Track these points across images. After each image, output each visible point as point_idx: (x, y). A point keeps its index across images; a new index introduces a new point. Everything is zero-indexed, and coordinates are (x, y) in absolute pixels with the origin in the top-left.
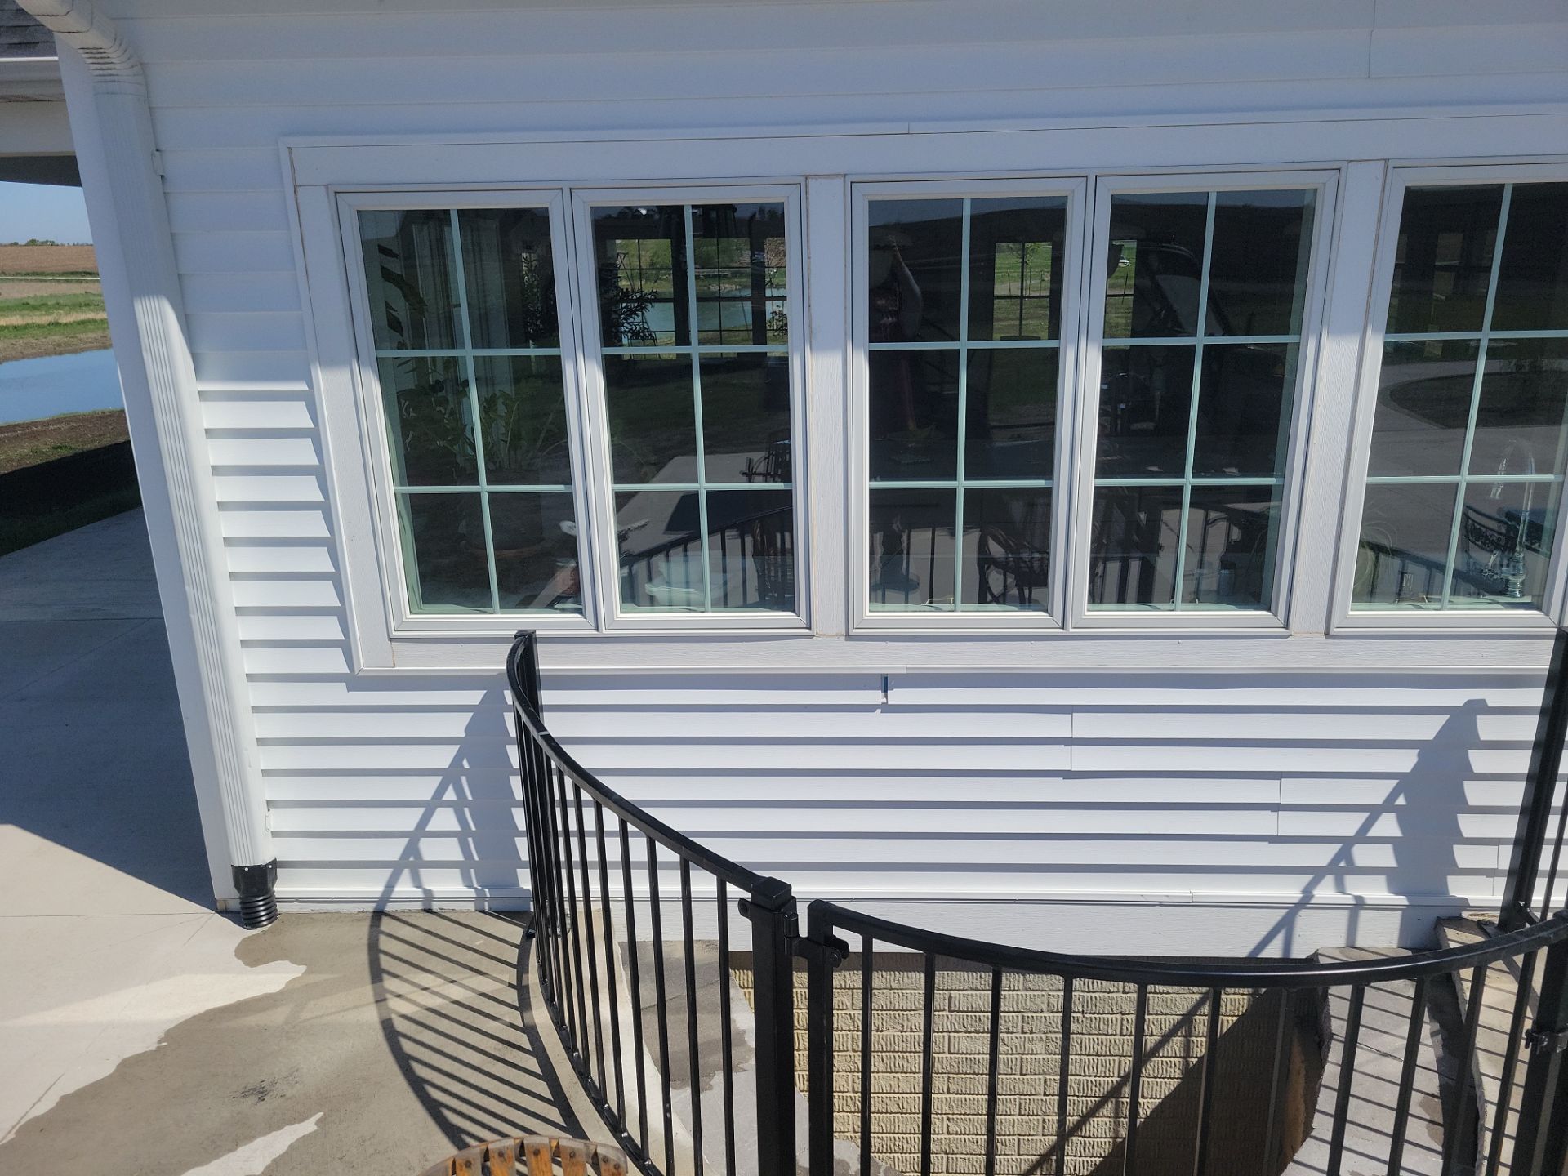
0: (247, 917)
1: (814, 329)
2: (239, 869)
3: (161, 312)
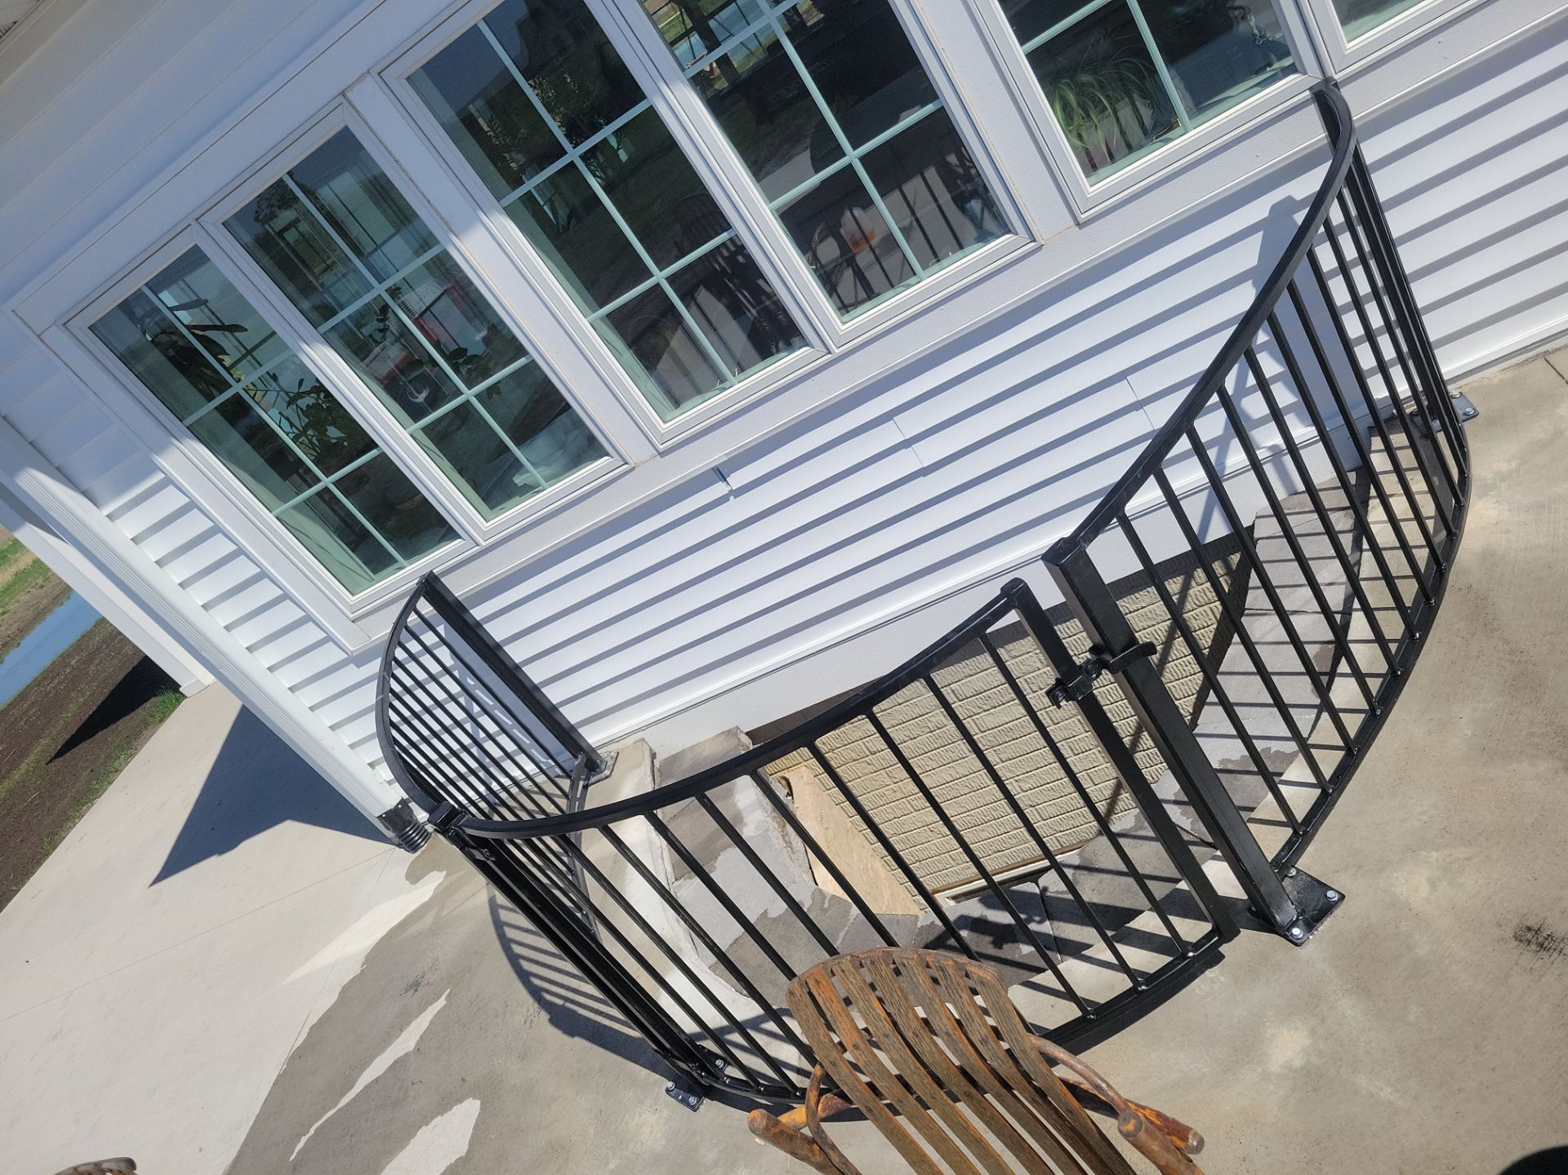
0: (410, 844)
1: (445, 217)
2: (380, 817)
3: (34, 478)
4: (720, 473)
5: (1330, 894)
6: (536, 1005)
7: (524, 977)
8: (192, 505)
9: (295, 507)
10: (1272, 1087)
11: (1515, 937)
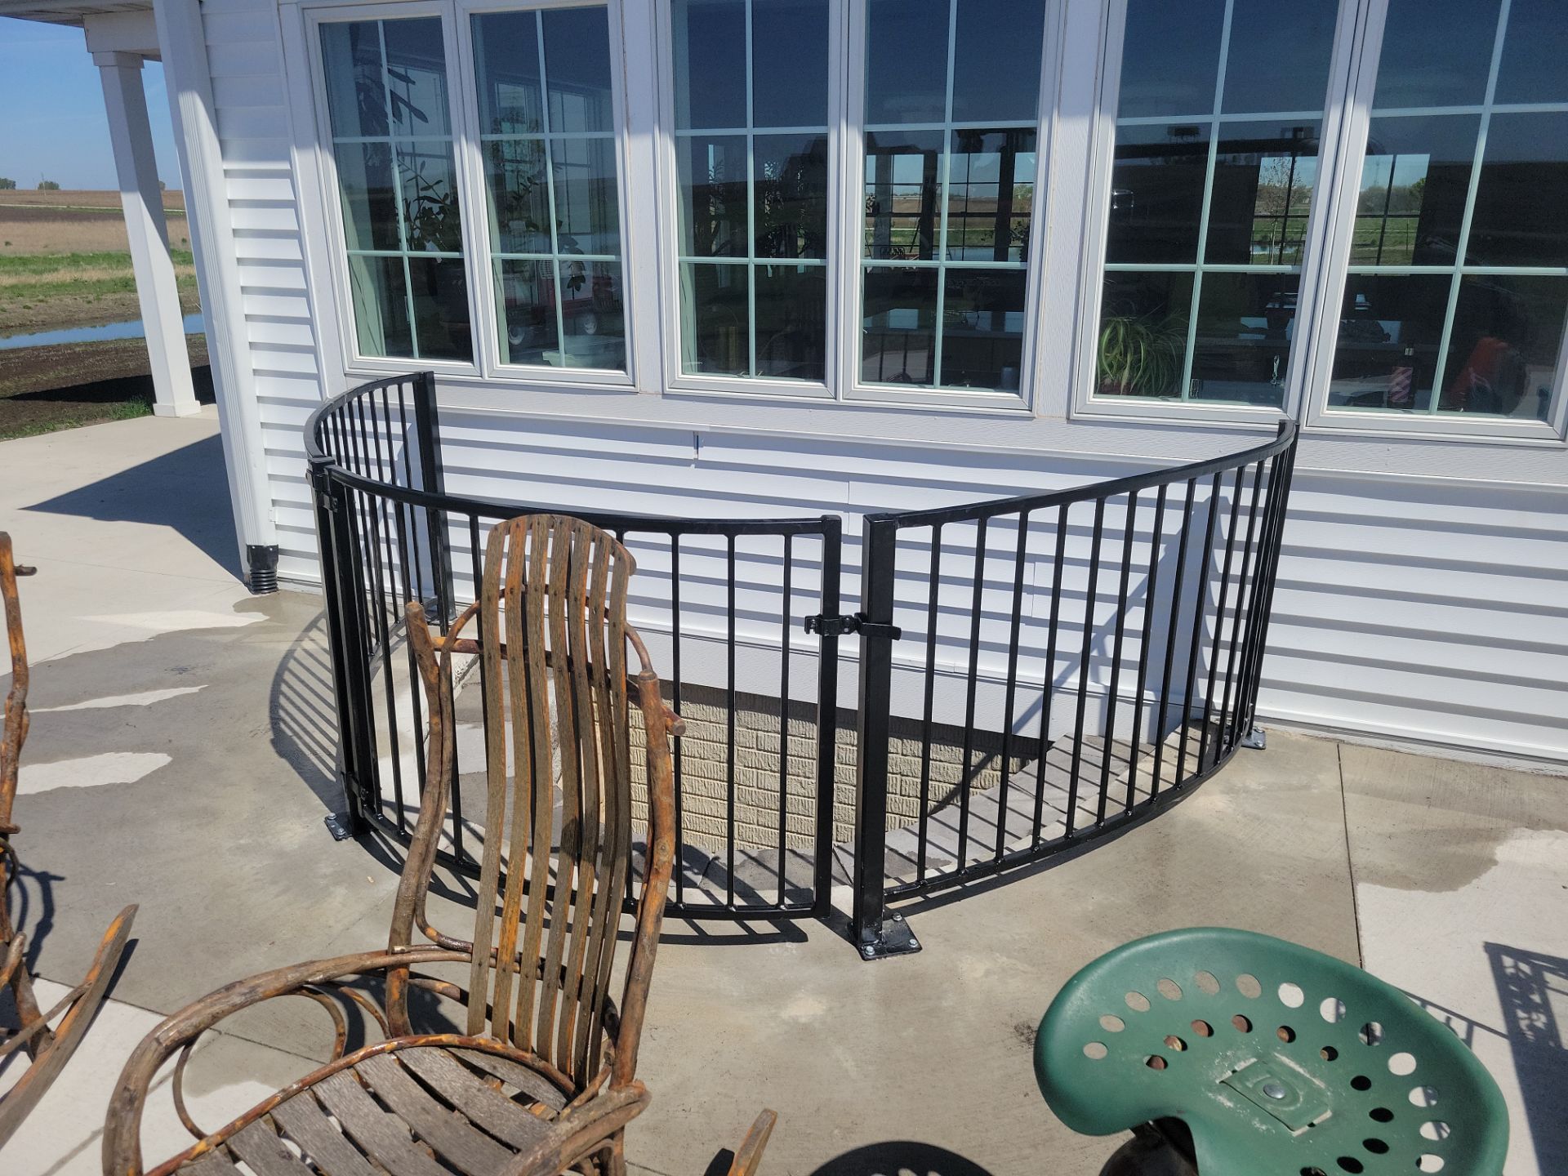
0: (255, 585)
1: (630, 115)
2: (249, 547)
3: (194, 103)
4: (697, 440)
5: (913, 941)
6: (269, 726)
7: (274, 706)
8: (293, 204)
9: (366, 258)
10: (773, 1024)
11: (1015, 1028)
